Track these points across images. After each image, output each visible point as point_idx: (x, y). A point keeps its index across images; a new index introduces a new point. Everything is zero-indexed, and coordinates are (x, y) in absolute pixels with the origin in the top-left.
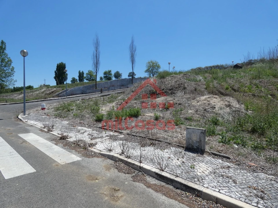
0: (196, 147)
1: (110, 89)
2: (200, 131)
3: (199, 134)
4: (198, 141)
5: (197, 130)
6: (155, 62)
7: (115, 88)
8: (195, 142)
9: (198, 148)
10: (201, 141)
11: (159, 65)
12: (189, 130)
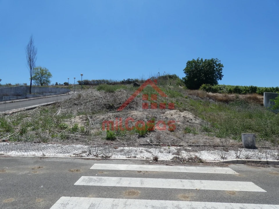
0: (251, 145)
1: (4, 100)
2: (253, 135)
3: (252, 137)
4: (252, 141)
5: (250, 135)
6: (44, 69)
7: (10, 98)
8: (250, 142)
9: (252, 146)
10: (253, 141)
11: (49, 73)
12: (245, 135)
